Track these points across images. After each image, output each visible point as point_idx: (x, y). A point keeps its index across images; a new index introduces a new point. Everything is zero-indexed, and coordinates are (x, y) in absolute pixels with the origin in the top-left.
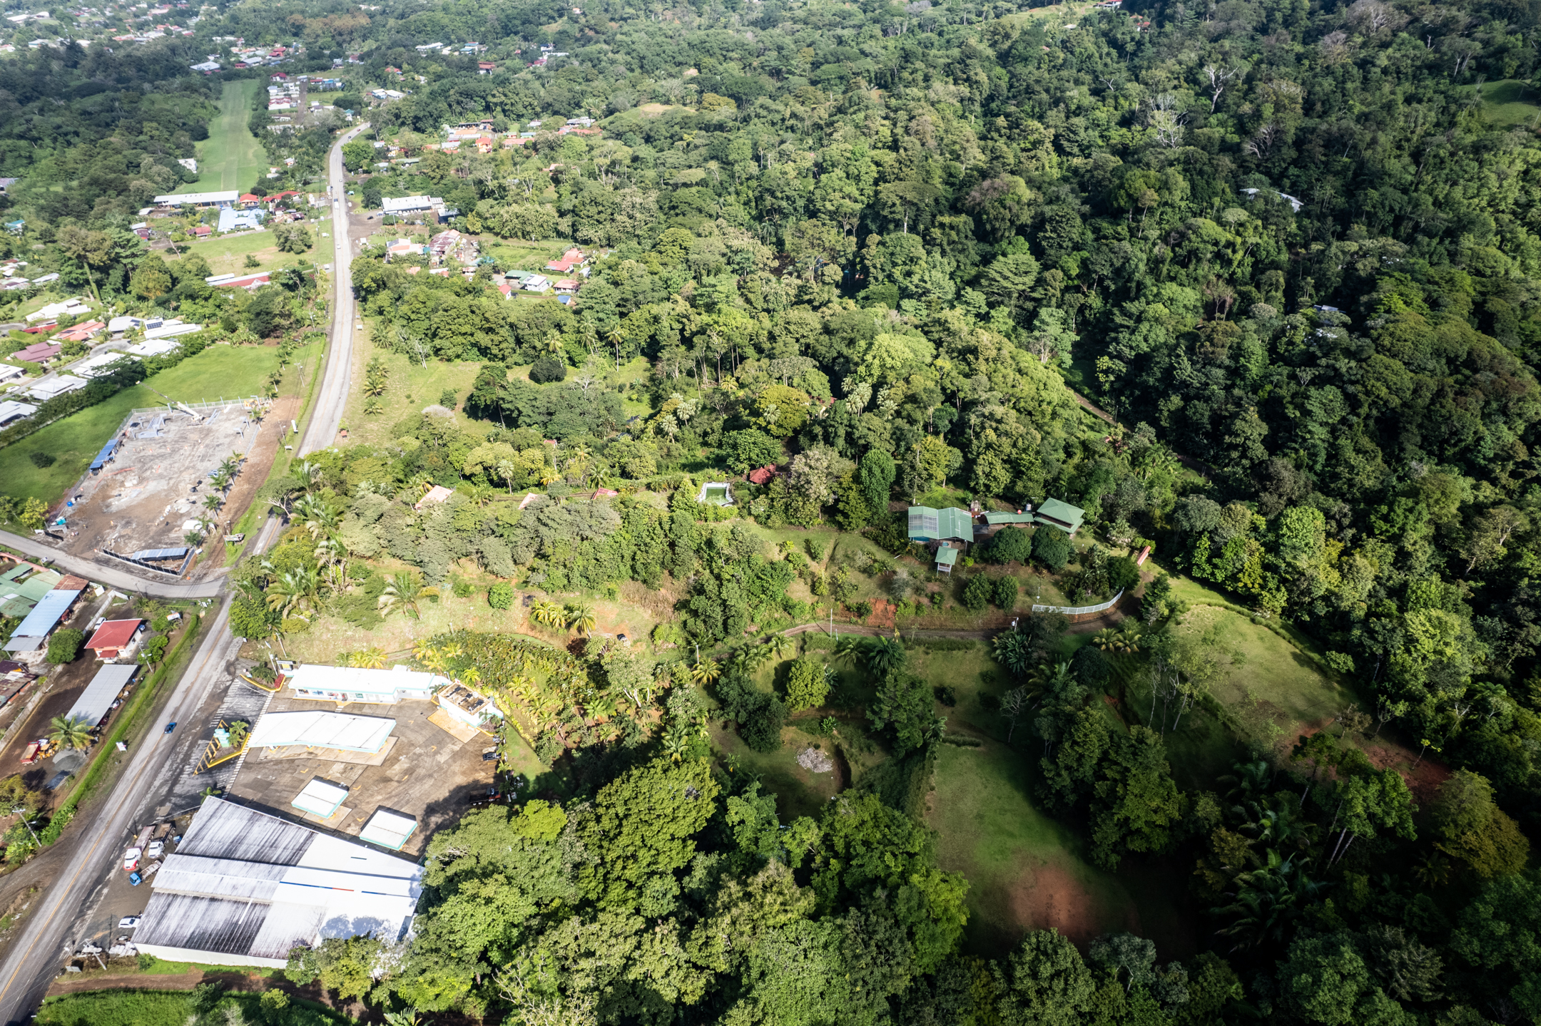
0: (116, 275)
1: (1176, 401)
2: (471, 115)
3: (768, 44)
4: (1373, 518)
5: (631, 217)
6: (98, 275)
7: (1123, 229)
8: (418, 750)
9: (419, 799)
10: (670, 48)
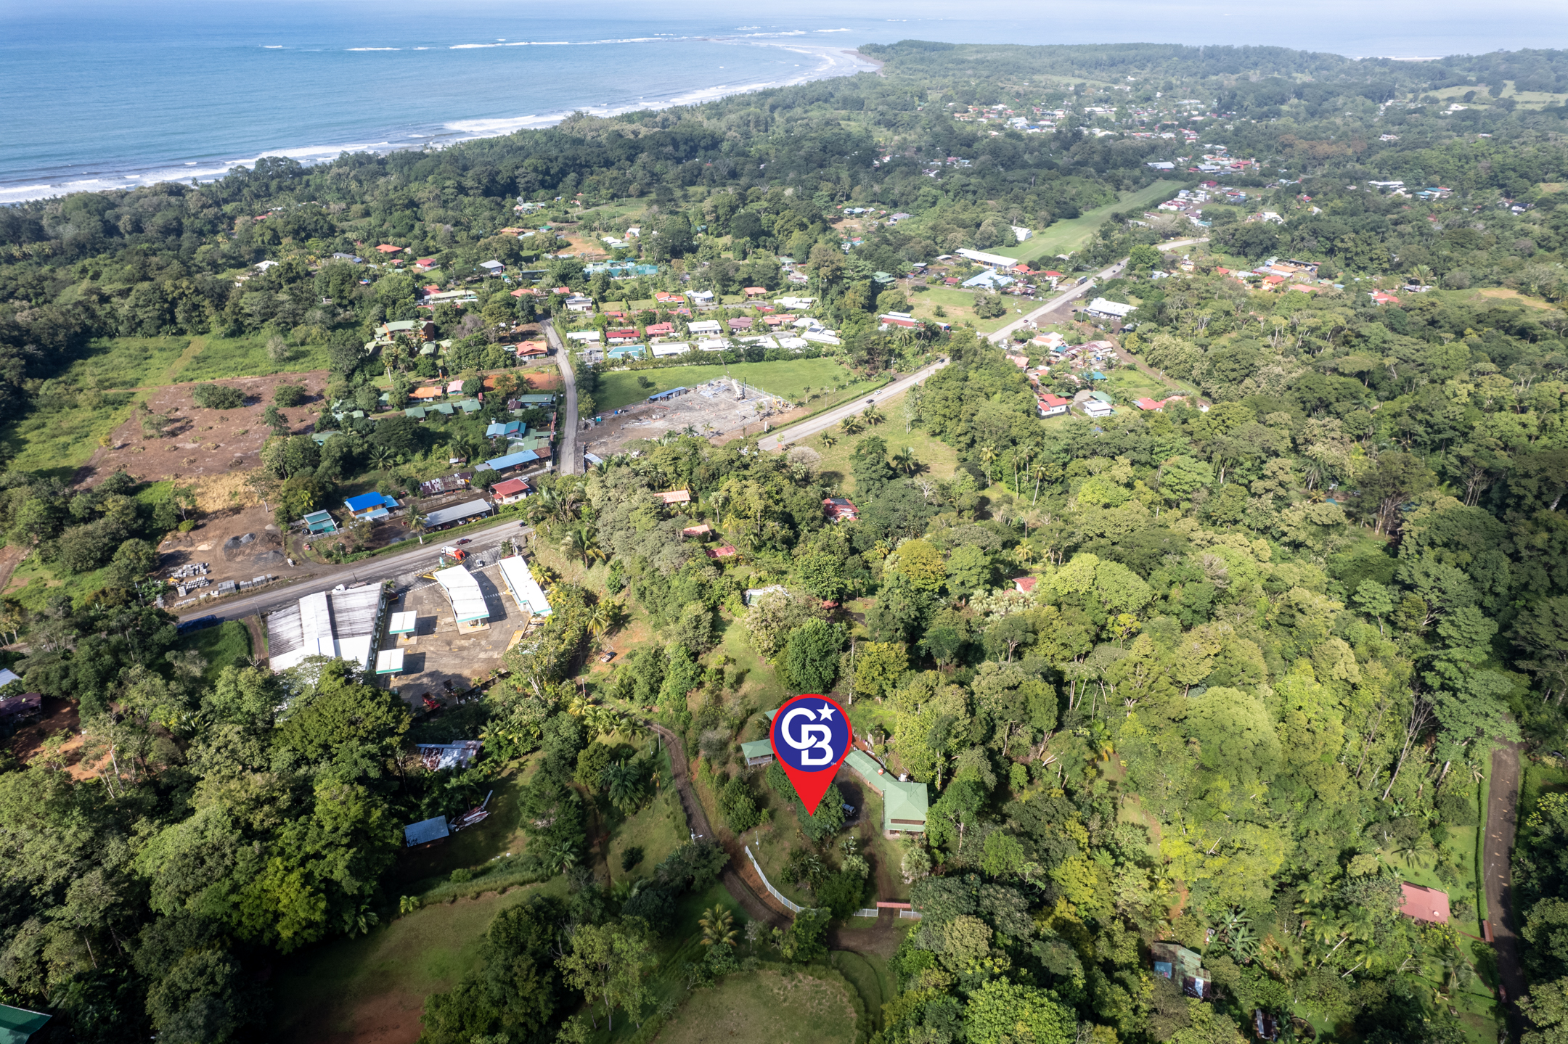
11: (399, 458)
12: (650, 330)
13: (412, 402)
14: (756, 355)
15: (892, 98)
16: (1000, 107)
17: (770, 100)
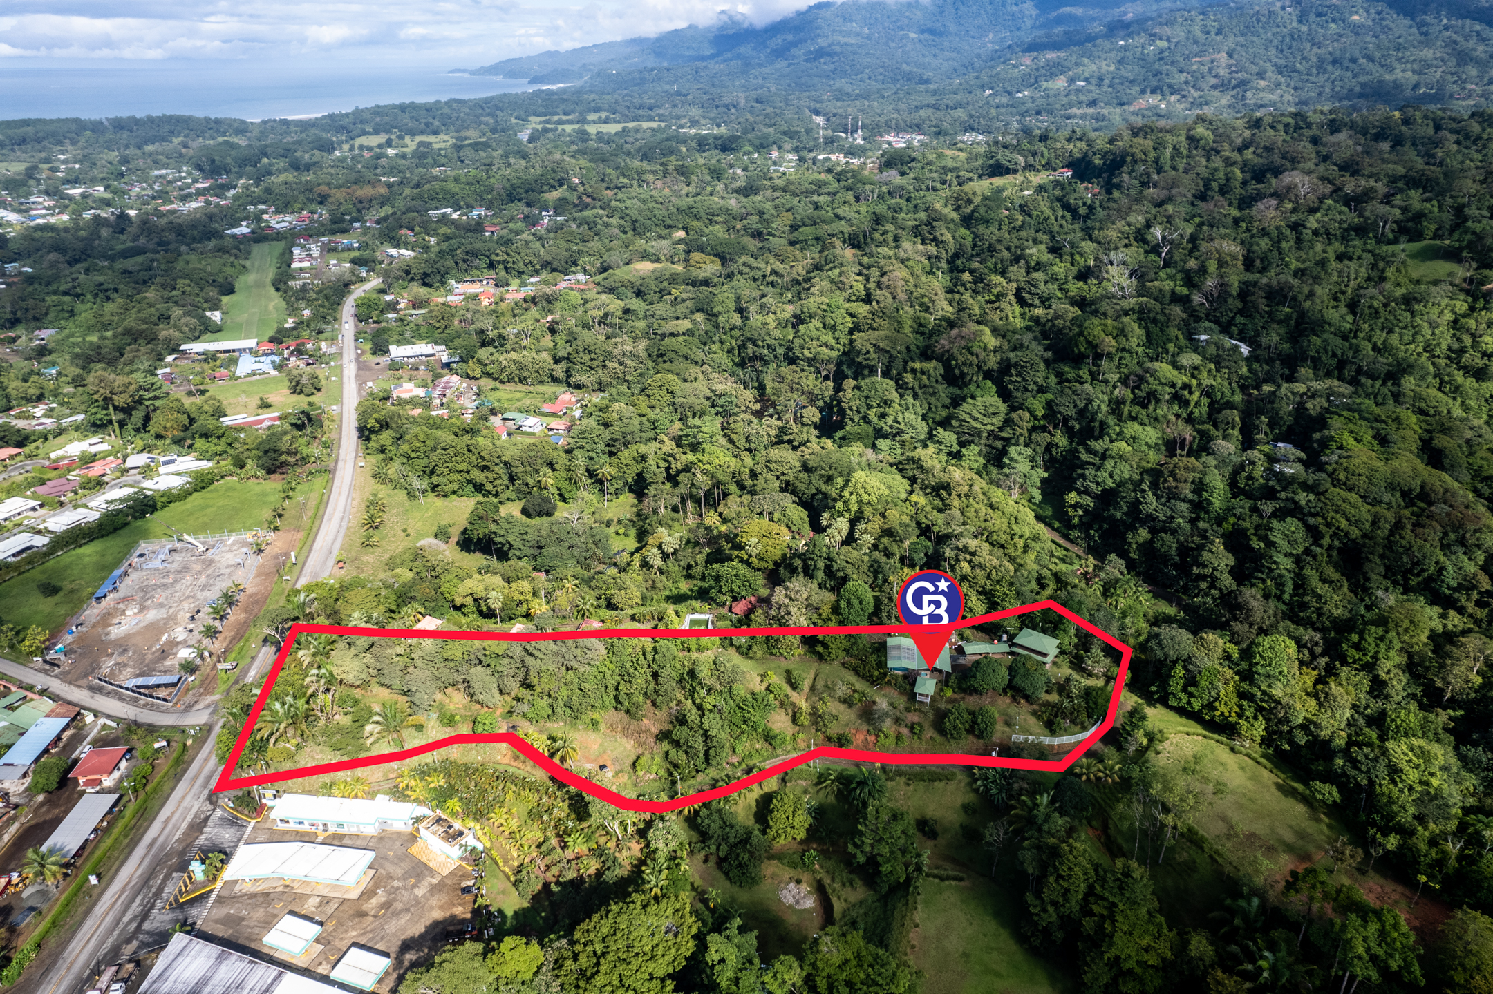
0: (138, 415)
1: (1143, 534)
2: (476, 272)
3: (750, 209)
4: (1345, 646)
5: (621, 364)
6: (121, 416)
7: (1084, 373)
8: (396, 883)
9: (394, 934)
10: (661, 213)
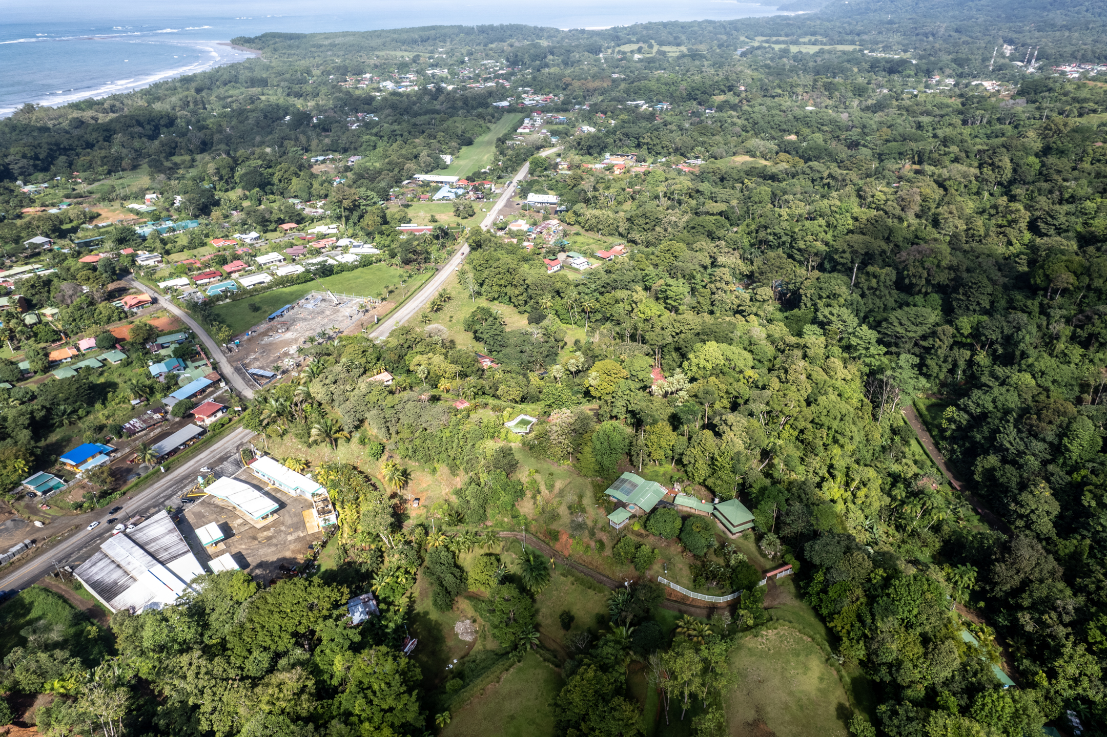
0: (356, 215)
2: (626, 149)
3: (856, 122)
5: (666, 230)
7: (1034, 305)
8: (283, 528)
9: (260, 556)
10: (780, 118)
11: (80, 412)
12: (227, 268)
13: (54, 365)
14: (326, 271)
15: (288, 76)
16: (368, 76)
17: (194, 85)
